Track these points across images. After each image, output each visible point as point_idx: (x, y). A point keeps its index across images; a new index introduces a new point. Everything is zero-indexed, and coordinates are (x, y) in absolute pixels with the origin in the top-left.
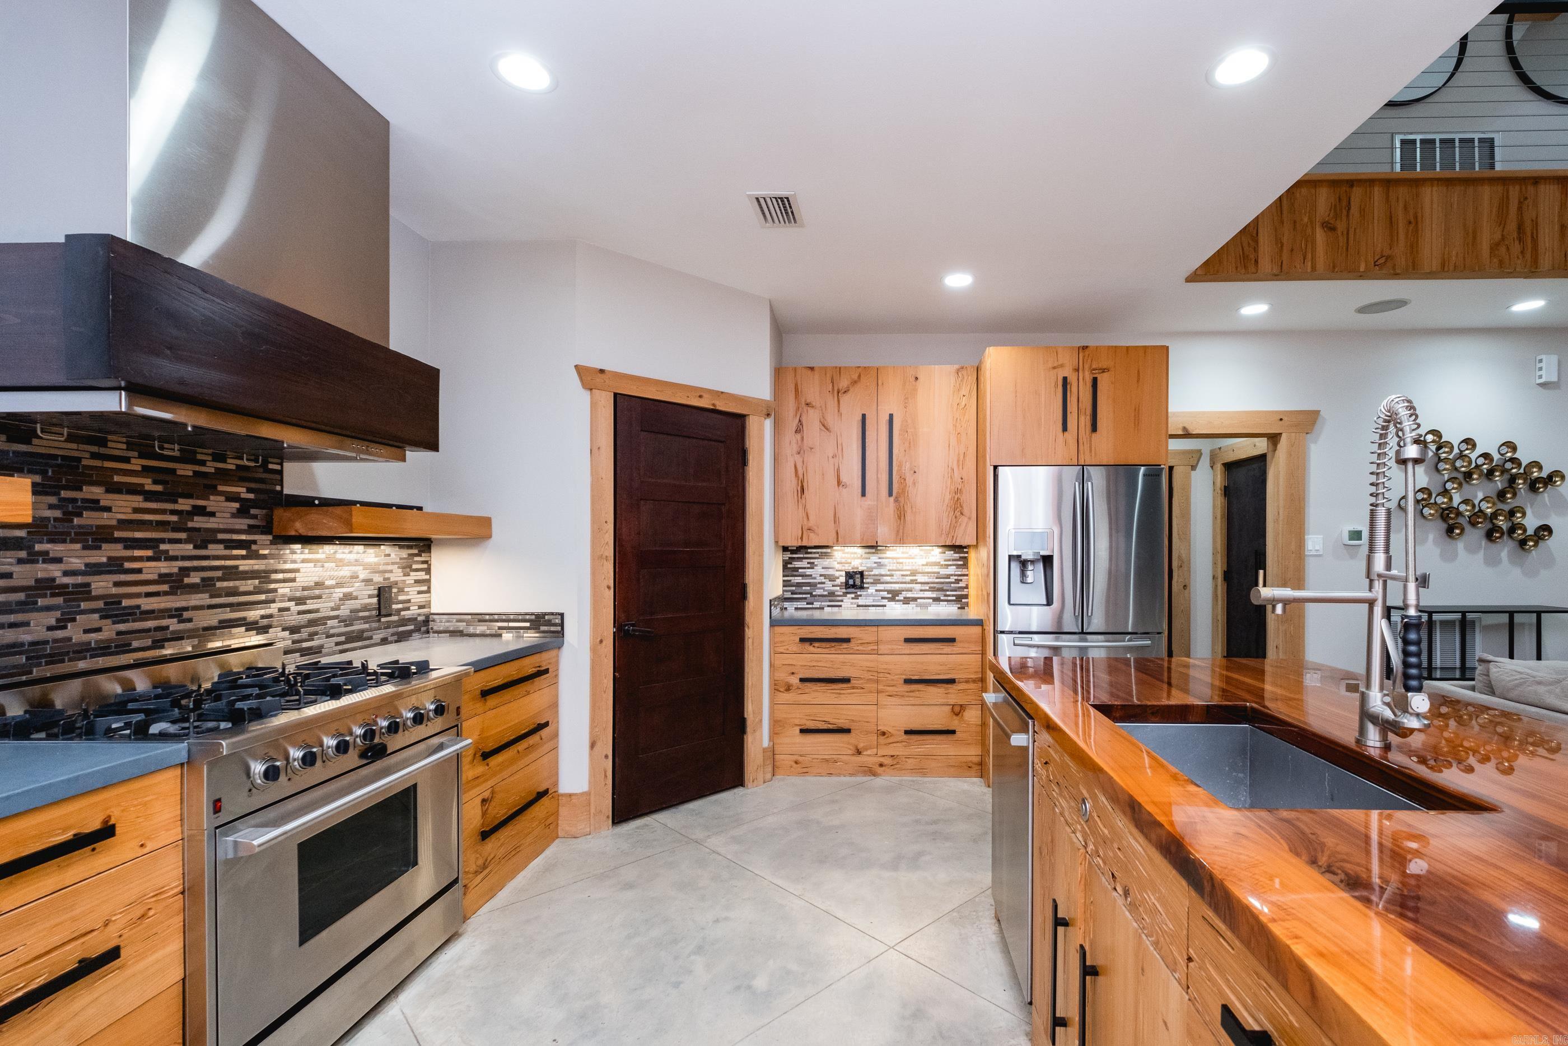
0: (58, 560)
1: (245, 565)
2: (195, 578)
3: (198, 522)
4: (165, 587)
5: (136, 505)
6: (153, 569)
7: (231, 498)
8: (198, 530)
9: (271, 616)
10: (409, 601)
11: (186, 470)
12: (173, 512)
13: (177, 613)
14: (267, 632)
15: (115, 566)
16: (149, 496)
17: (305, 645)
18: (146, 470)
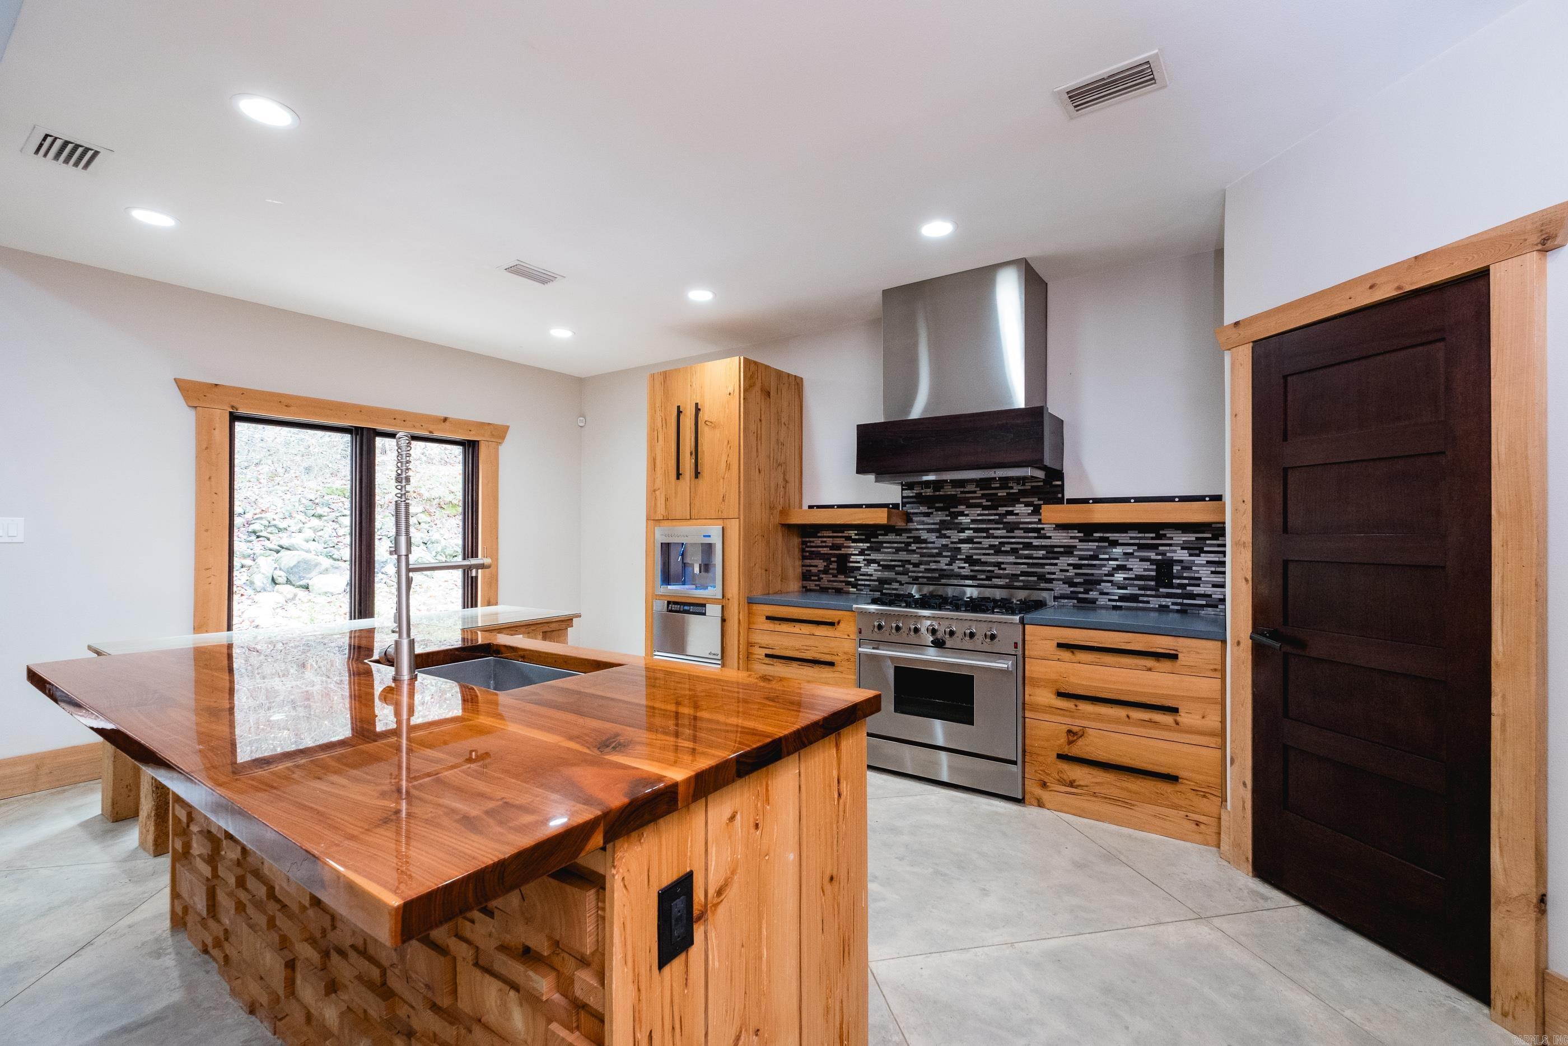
0: (949, 537)
1: (1036, 542)
2: (1007, 548)
3: (1010, 518)
4: (992, 552)
5: (979, 512)
6: (986, 542)
7: (1027, 505)
8: (1009, 523)
9: (1054, 573)
10: (1200, 579)
11: (1002, 493)
12: (995, 515)
13: (998, 565)
14: (1052, 583)
15: (969, 540)
16: (985, 508)
17: (1080, 596)
18: (983, 496)
